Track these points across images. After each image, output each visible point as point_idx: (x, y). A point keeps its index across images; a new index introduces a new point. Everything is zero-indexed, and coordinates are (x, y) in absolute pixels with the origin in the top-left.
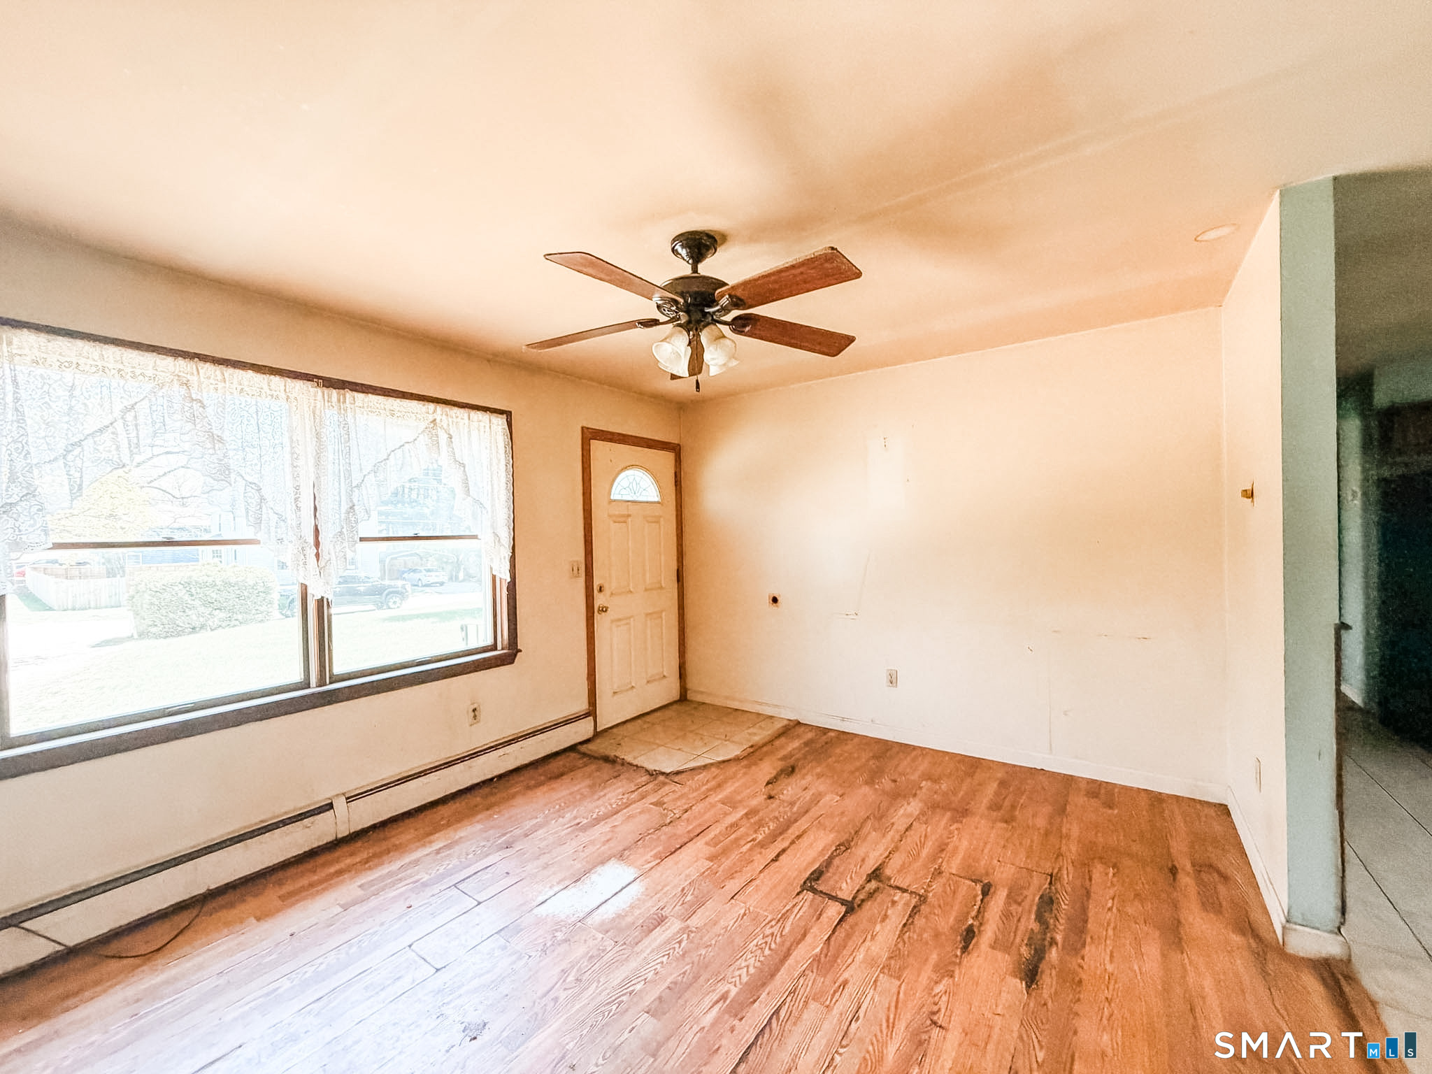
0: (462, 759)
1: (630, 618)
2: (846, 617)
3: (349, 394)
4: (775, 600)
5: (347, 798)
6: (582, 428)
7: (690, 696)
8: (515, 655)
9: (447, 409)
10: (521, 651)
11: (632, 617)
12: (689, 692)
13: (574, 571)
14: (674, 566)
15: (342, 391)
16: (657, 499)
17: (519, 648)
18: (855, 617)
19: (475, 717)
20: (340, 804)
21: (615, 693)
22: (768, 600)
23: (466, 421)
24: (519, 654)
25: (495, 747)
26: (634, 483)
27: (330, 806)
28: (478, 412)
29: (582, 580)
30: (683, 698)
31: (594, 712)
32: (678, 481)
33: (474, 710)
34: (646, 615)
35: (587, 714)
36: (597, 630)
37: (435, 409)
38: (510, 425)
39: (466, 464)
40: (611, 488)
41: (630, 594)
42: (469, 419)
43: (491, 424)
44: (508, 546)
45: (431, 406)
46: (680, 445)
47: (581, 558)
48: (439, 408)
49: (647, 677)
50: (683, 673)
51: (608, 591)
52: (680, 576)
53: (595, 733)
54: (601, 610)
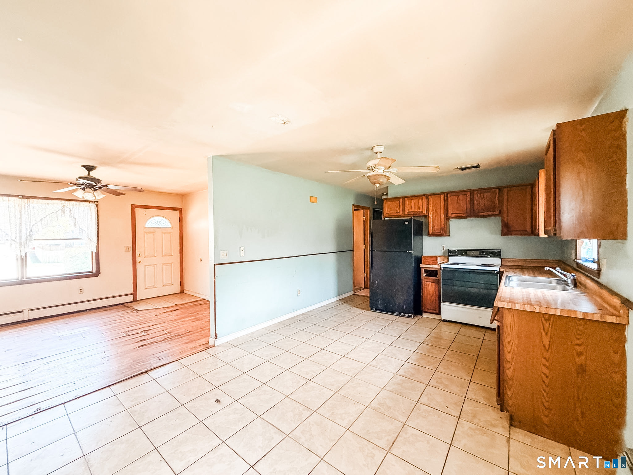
1: (155, 265)
4: (201, 260)
5: (28, 310)
6: (132, 205)
7: (185, 292)
8: (99, 274)
9: (70, 202)
10: (101, 273)
12: (184, 291)
13: (127, 249)
14: (178, 248)
15: (30, 199)
16: (170, 226)
17: (100, 272)
19: (81, 292)
20: (26, 311)
21: (146, 288)
24: (100, 274)
25: (88, 301)
27: (22, 311)
28: (83, 202)
29: (131, 253)
30: (182, 292)
31: (134, 294)
32: (181, 220)
33: (81, 290)
34: (163, 264)
35: (131, 294)
36: (138, 268)
37: (65, 202)
38: (97, 205)
39: (76, 218)
40: (145, 224)
41: (155, 257)
42: (79, 204)
43: (89, 206)
44: (95, 241)
45: (63, 202)
46: (182, 208)
47: (130, 245)
48: (66, 202)
49: (163, 284)
50: (182, 284)
51: (144, 256)
52: (181, 252)
53: (135, 300)
54: (140, 262)
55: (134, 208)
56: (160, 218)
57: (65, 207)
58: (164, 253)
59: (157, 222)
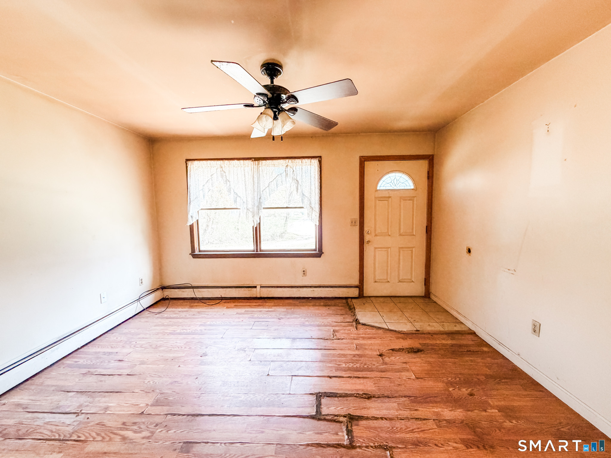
0: (297, 287)
2: (508, 271)
3: (261, 162)
4: (469, 251)
5: (261, 287)
6: (360, 156)
7: (432, 296)
8: (321, 255)
9: (293, 160)
10: (323, 253)
11: (390, 247)
12: (429, 295)
13: (353, 223)
14: (425, 224)
15: (259, 161)
16: (412, 187)
17: (323, 251)
18: (513, 272)
19: (304, 274)
20: (258, 287)
21: (376, 281)
22: (465, 250)
23: (301, 163)
24: (323, 254)
25: (311, 287)
26: (395, 180)
27: (255, 287)
28: (306, 159)
29: (357, 228)
30: (427, 296)
31: (360, 287)
32: (431, 176)
33: (304, 271)
34: (400, 248)
35: (356, 287)
36: (365, 251)
37: (288, 161)
38: (320, 162)
39: (299, 181)
40: (377, 183)
41: (389, 235)
42: (302, 162)
43: (311, 163)
44: (317, 211)
45: (287, 160)
46: (433, 155)
47: (357, 216)
48: (290, 161)
49: (399, 278)
50: (427, 282)
51: (373, 234)
52: (429, 230)
53: (361, 296)
54: (369, 242)
55: (363, 160)
56: (398, 175)
57: (289, 167)
58: (402, 231)
59: (393, 182)
